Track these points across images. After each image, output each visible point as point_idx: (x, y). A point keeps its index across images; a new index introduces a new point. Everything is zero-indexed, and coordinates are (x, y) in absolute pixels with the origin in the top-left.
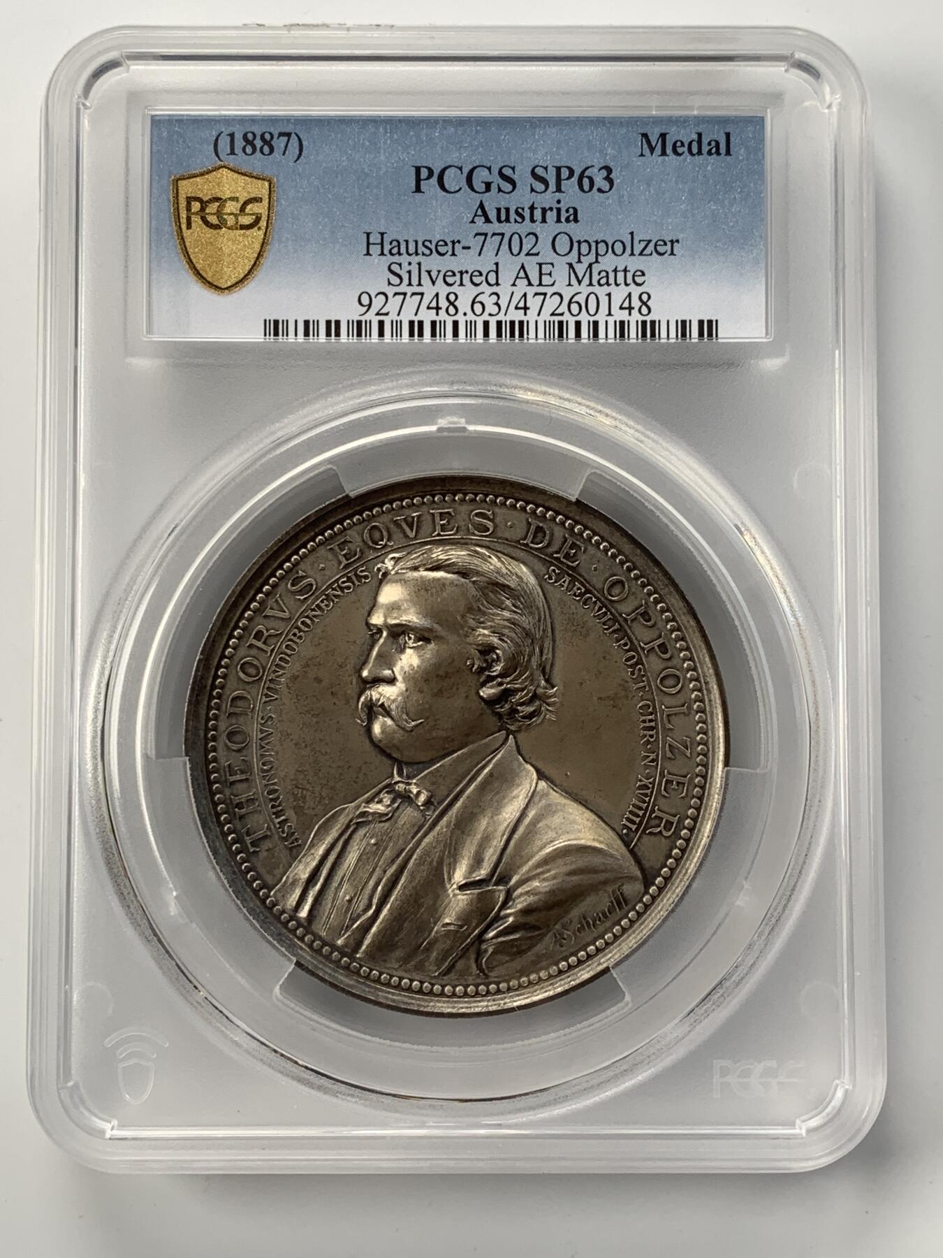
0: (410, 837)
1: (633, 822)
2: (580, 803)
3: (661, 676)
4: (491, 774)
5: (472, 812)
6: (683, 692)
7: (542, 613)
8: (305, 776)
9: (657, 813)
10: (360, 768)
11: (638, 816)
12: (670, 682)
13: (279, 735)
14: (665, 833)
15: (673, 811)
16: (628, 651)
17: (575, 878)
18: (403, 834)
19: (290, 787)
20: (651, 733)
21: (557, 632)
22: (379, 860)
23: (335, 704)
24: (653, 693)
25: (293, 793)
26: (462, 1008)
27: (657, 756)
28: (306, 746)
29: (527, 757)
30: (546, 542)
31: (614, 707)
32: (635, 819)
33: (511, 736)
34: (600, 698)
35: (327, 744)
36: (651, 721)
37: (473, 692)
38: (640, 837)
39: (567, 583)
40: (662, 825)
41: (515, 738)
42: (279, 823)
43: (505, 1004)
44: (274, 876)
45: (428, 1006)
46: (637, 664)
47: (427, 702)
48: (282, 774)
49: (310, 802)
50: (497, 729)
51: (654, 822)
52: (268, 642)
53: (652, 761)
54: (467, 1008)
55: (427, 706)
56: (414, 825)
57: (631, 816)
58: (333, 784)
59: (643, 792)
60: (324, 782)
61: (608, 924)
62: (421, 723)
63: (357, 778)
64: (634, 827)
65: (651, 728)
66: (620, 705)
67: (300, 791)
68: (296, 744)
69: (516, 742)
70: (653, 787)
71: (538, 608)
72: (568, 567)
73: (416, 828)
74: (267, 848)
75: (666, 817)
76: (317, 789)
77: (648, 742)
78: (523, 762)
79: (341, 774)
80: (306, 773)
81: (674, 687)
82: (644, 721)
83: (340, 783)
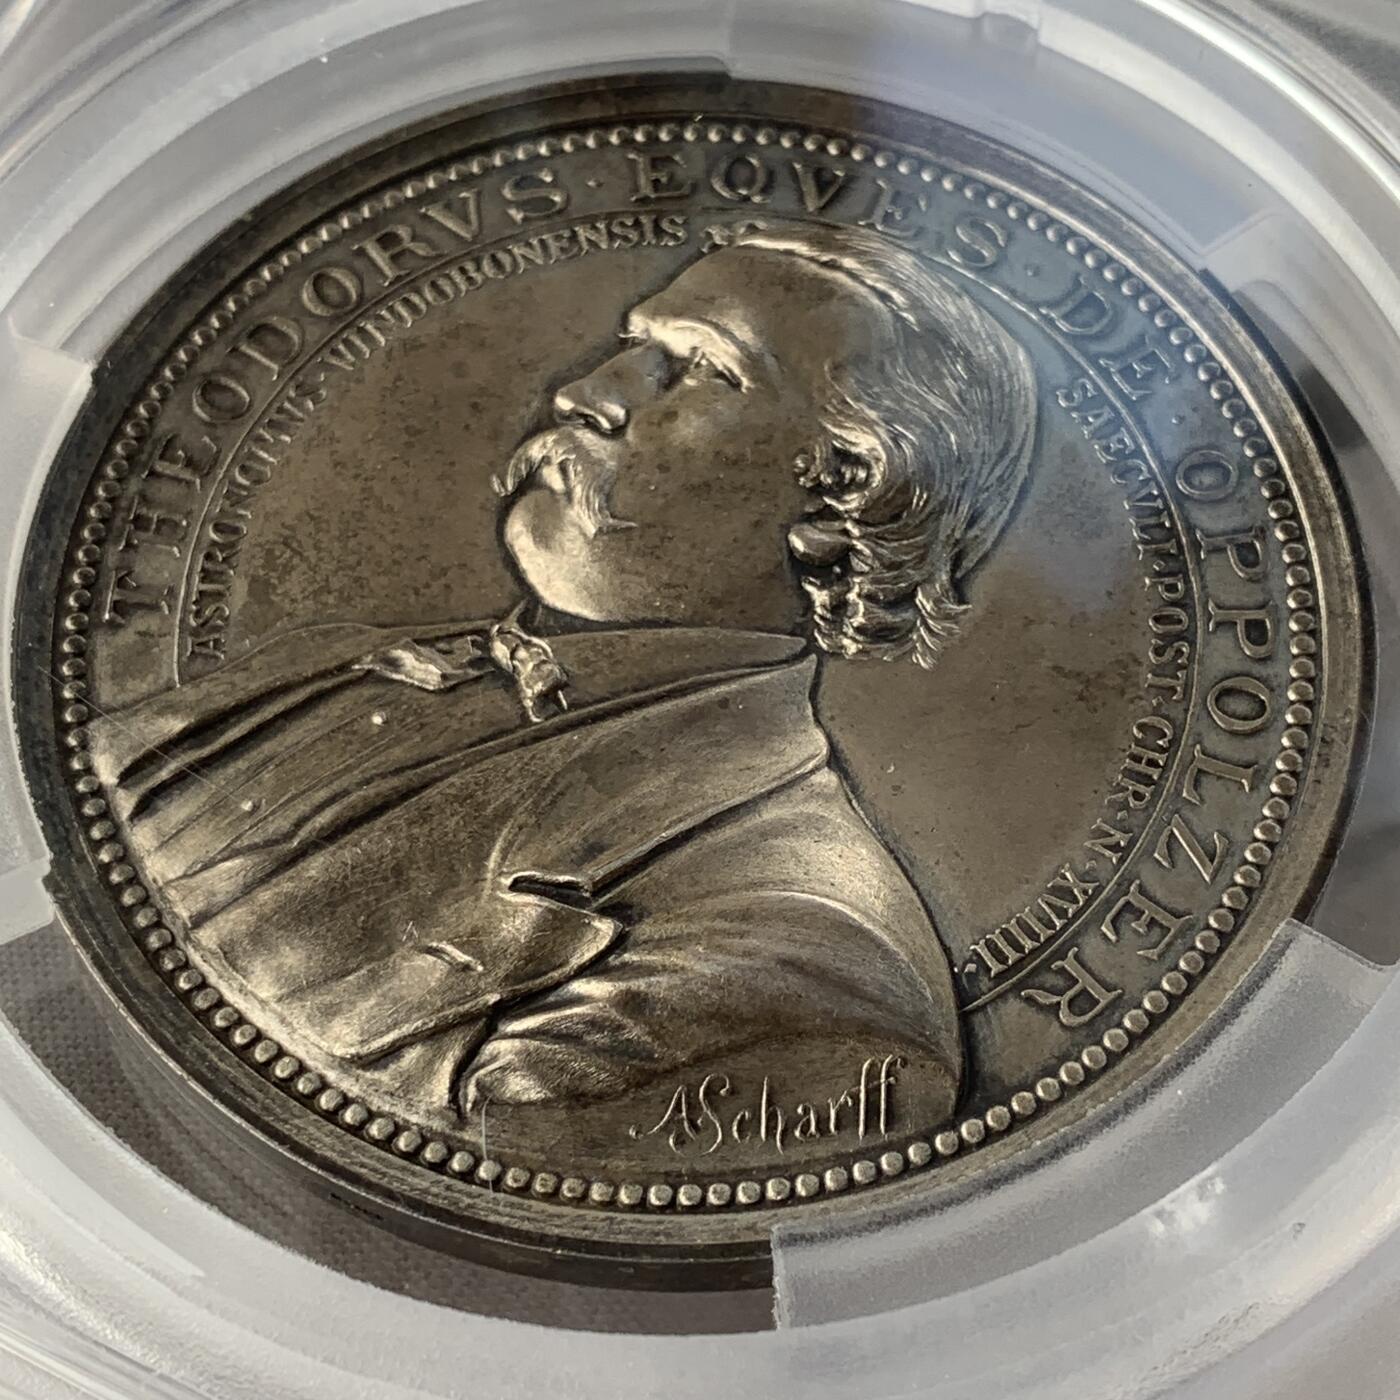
0: (466, 741)
1: (1000, 957)
2: (897, 859)
3: (1227, 683)
4: (724, 703)
5: (636, 752)
6: (1260, 740)
7: (1016, 446)
8: (318, 530)
9: (1070, 964)
10: (444, 572)
11: (1019, 948)
12: (1240, 706)
13: (313, 432)
14: (1064, 1016)
15: (1111, 977)
16: (1174, 603)
17: (794, 981)
18: (456, 731)
19: (271, 537)
20: (1141, 788)
21: (1029, 503)
22: (369, 758)
23: (467, 427)
24: (1186, 711)
25: (270, 552)
26: (363, 1165)
27: (1132, 843)
28: (356, 476)
29: (825, 715)
30: (1096, 328)
31: (1081, 698)
32: (1008, 951)
33: (814, 657)
34: (1057, 668)
35: (401, 493)
36: (1152, 763)
37: (780, 519)
38: (1002, 996)
39: (1101, 420)
40: (1070, 993)
41: (820, 664)
42: (201, 593)
43: (470, 1206)
44: (123, 690)
45: (286, 1122)
46: (1180, 637)
47: (665, 495)
48: (271, 505)
49: (295, 584)
50: (789, 627)
51: (1051, 980)
52: (403, 260)
53: (1115, 848)
54: (375, 1170)
55: (660, 501)
56: (492, 724)
57: (1002, 944)
58: (366, 574)
59: (1059, 903)
60: (352, 560)
61: (821, 1151)
62: (630, 529)
63: (427, 586)
64: (995, 968)
65: (1147, 780)
66: (1098, 703)
67: (288, 554)
68: (337, 464)
69: (818, 673)
70: (1088, 904)
71: (1011, 432)
72: (1119, 393)
73: (490, 731)
74: (142, 628)
75: (1085, 981)
76: (327, 567)
77: (1125, 806)
78: (811, 719)
79: (395, 562)
80: (324, 526)
81: (1245, 718)
82: (1137, 759)
83: (384, 580)
